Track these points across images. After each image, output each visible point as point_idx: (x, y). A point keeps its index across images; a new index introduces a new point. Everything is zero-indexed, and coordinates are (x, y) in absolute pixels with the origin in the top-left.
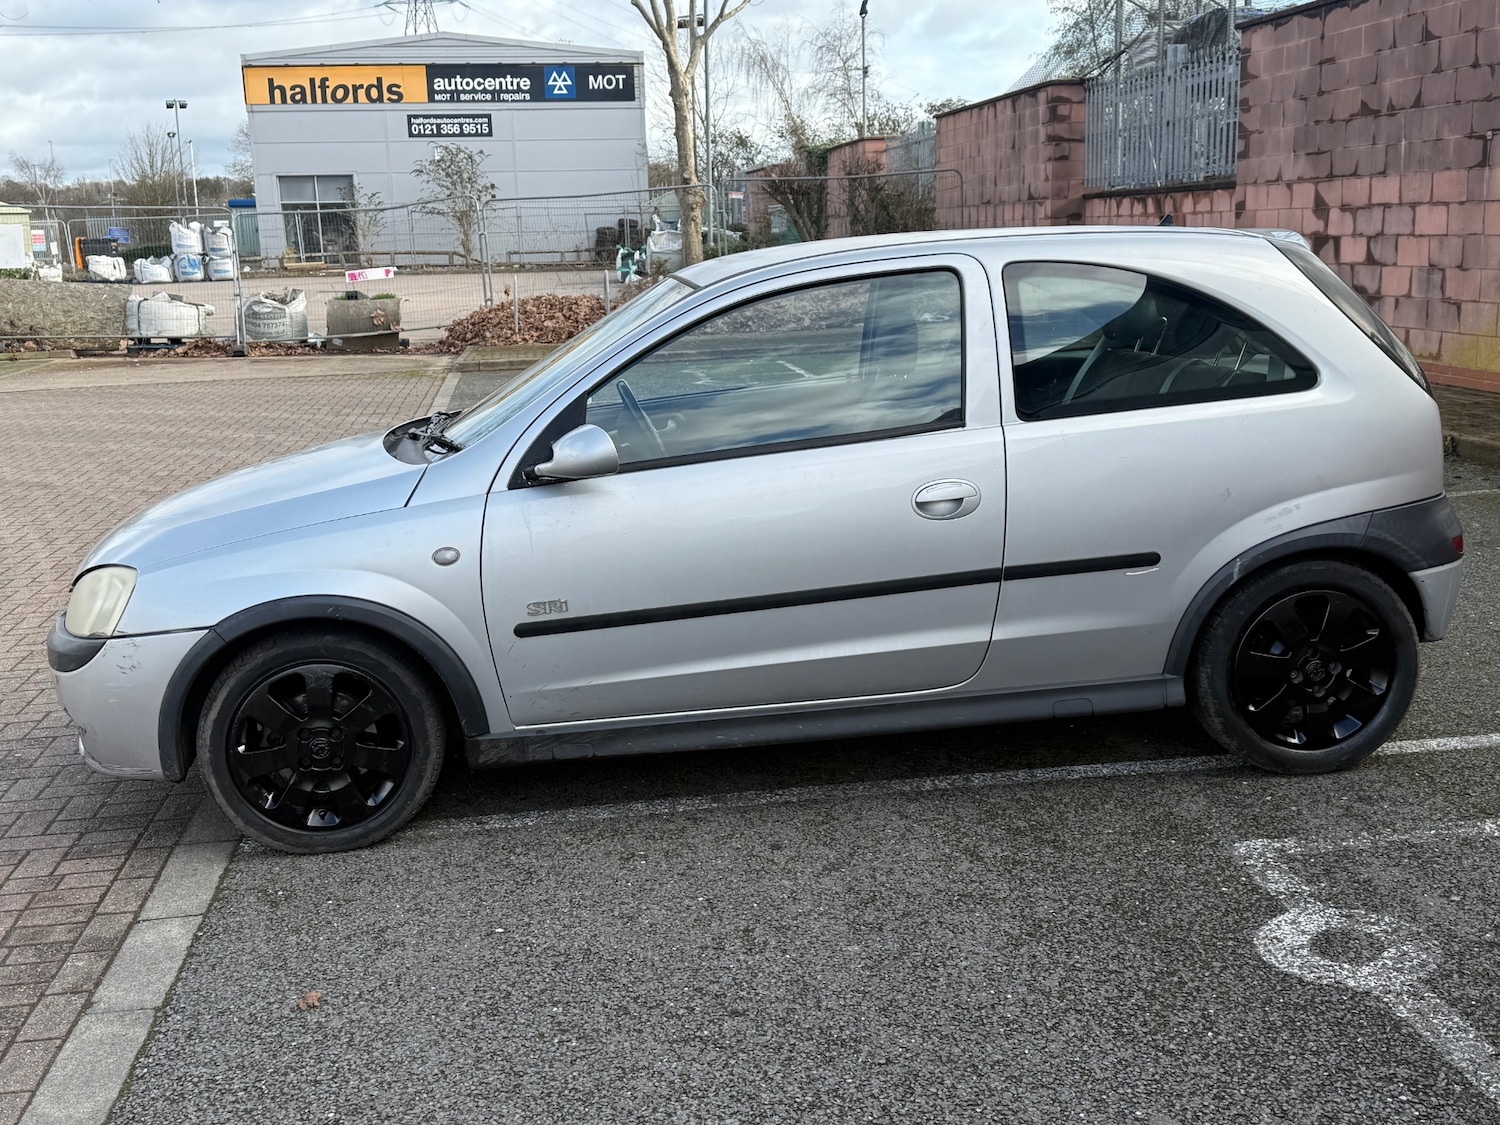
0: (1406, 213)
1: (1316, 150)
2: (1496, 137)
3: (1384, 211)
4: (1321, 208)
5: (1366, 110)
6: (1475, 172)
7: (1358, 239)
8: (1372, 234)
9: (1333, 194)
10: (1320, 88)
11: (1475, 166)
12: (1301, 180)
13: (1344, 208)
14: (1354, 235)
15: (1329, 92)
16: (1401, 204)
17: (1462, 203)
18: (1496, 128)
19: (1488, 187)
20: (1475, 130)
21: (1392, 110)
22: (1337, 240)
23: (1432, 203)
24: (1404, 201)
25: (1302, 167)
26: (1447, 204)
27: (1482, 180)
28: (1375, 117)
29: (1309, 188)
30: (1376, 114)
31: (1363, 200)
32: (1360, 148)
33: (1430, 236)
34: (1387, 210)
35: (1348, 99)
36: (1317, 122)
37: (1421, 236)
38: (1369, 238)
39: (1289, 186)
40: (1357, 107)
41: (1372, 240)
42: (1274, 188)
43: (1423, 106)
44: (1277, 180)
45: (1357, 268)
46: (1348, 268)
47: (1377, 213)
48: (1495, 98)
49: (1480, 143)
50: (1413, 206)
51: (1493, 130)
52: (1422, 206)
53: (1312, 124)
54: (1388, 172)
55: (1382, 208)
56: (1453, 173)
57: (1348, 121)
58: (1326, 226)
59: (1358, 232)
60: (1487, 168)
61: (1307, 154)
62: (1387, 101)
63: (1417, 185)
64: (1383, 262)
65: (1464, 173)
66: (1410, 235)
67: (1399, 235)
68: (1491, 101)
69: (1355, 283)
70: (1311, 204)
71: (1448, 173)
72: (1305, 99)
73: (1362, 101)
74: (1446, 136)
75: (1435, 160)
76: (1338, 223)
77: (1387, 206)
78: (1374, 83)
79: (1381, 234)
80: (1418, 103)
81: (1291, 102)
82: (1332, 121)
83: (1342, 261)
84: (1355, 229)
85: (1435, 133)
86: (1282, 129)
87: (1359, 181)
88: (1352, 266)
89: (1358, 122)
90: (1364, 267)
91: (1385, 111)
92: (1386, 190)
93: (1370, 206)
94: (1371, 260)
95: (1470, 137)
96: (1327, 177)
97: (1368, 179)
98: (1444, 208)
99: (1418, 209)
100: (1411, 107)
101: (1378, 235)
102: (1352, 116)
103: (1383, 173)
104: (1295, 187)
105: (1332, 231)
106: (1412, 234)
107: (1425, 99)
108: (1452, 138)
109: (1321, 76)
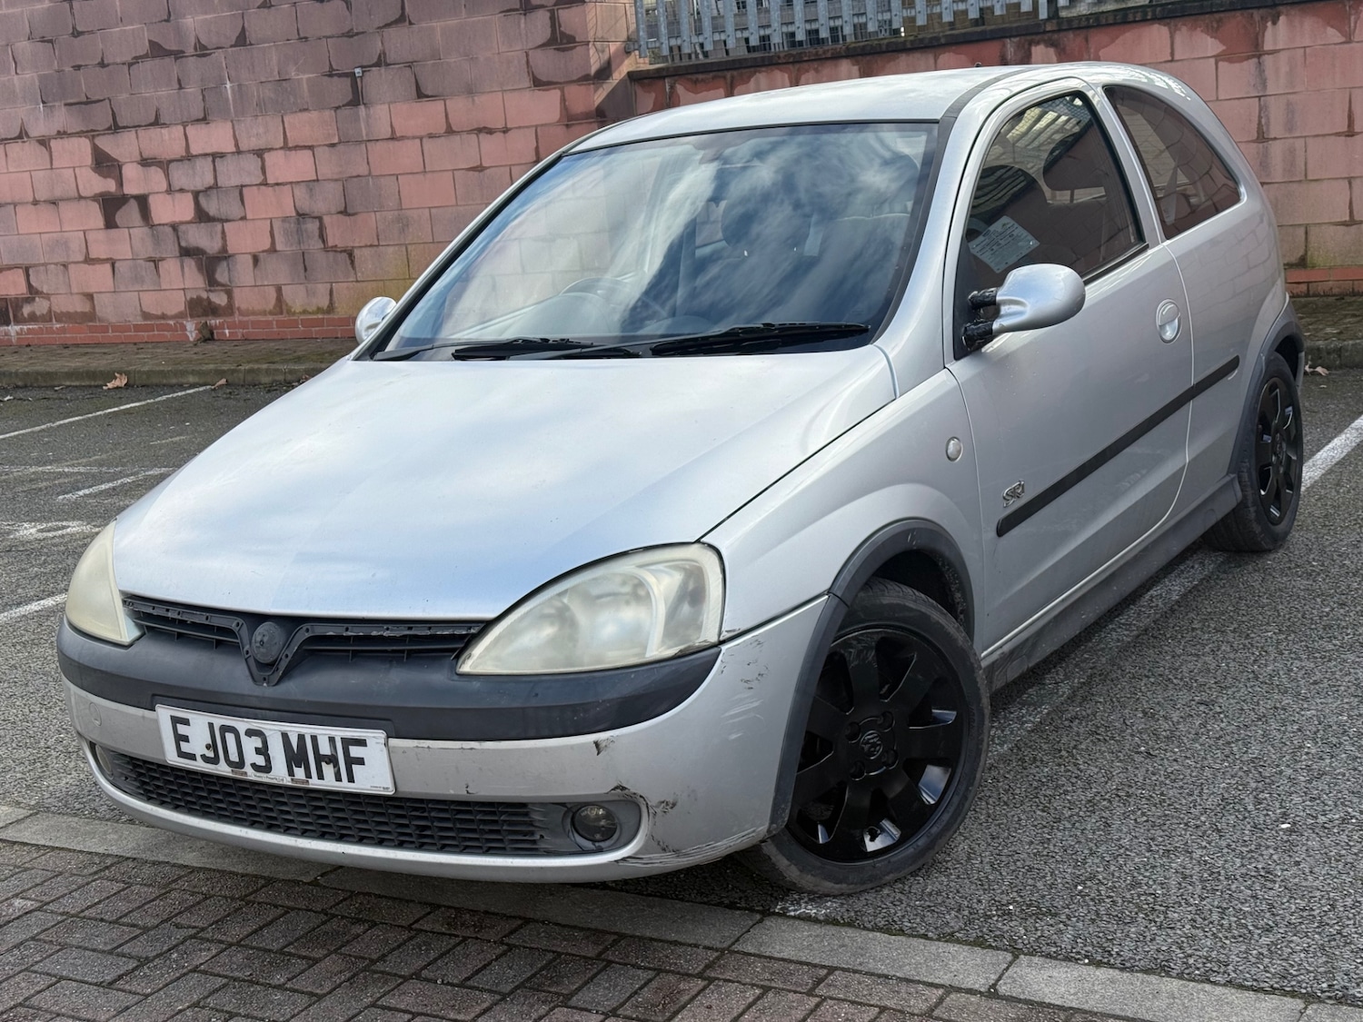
0: (252, 163)
1: (85, 100)
2: (366, 73)
3: (214, 161)
4: (104, 164)
5: (157, 50)
6: (347, 111)
7: (178, 195)
8: (200, 187)
9: (122, 147)
10: (74, 28)
11: (343, 106)
12: (61, 134)
13: (145, 162)
14: (170, 191)
15: (91, 32)
16: (239, 152)
17: (333, 145)
18: (365, 64)
19: (368, 124)
20: (335, 67)
21: (202, 51)
22: (142, 201)
23: (286, 147)
24: (243, 147)
25: (62, 118)
26: (311, 148)
27: (357, 119)
28: (176, 59)
29: (84, 146)
30: (178, 55)
31: (177, 150)
32: (163, 95)
33: (291, 183)
34: (217, 160)
35: (129, 37)
36: (78, 67)
37: (277, 184)
38: (196, 194)
39: (44, 142)
40: (144, 48)
41: (201, 195)
42: (15, 148)
43: (251, 44)
44: (20, 137)
45: (182, 228)
46: (169, 230)
47: (204, 167)
48: (357, 34)
49: (348, 81)
50: (260, 153)
51: (362, 67)
52: (273, 153)
53: (68, 69)
54: (209, 118)
55: (210, 159)
56: (314, 115)
57: (130, 65)
58: (120, 184)
59: (176, 186)
60: (362, 107)
61: (66, 105)
62: (192, 41)
63: (261, 130)
64: (224, 218)
65: (328, 114)
66: (261, 184)
67: (242, 186)
68: (352, 36)
69: (183, 244)
70: (89, 160)
71: (305, 115)
72: (50, 41)
73: (150, 41)
74: (293, 74)
75: (282, 98)
76: (135, 180)
77: (216, 156)
78: (167, 21)
79: (215, 186)
80: (242, 40)
81: (24, 47)
82: (102, 65)
83: (156, 222)
84: (170, 185)
85: (276, 73)
86: (16, 77)
87: (165, 131)
88: (175, 227)
89: (148, 64)
90: (194, 225)
91: (190, 51)
92: (215, 137)
93: (189, 157)
94: (202, 216)
95: (331, 76)
96: (109, 128)
97: (181, 128)
98: (309, 153)
99: (266, 156)
100: (232, 46)
101: (210, 188)
102: (136, 58)
103: (204, 120)
104: (53, 143)
105: (130, 189)
106: (265, 184)
107: (252, 35)
108: (304, 78)
109: (73, 14)
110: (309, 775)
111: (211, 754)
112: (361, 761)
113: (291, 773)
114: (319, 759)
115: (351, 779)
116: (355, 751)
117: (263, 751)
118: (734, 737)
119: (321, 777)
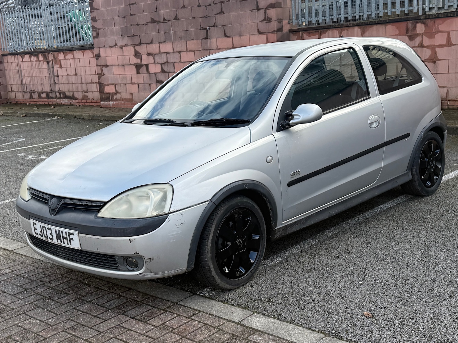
0: (177, 55)
1: (133, 35)
2: (210, 29)
3: (167, 55)
4: (137, 54)
5: (153, 21)
6: (204, 40)
7: (157, 64)
8: (163, 62)
9: (142, 50)
10: (131, 13)
11: (204, 39)
12: (126, 45)
13: (148, 54)
14: (154, 63)
15: (135, 15)
16: (174, 52)
17: (200, 51)
18: (210, 26)
19: (210, 45)
20: (202, 27)
21: (165, 21)
22: (147, 66)
23: (187, 51)
24: (175, 50)
25: (126, 40)
26: (194, 51)
27: (207, 43)
28: (158, 23)
29: (132, 49)
30: (158, 22)
31: (157, 51)
32: (154, 34)
33: (188, 62)
34: (168, 54)
35: (145, 17)
36: (131, 25)
37: (184, 62)
38: (162, 64)
39: (121, 47)
40: (149, 20)
41: (163, 65)
42: (114, 49)
43: (179, 19)
44: (115, 46)
45: (157, 74)
46: (154, 75)
47: (164, 56)
48: (209, 16)
49: (205, 31)
50: (179, 52)
51: (209, 27)
52: (183, 52)
53: (129, 26)
54: (166, 41)
55: (166, 54)
56: (195, 41)
57: (145, 25)
58: (141, 61)
59: (156, 62)
60: (209, 39)
61: (127, 36)
62: (163, 18)
63: (180, 45)
64: (169, 72)
65: (199, 41)
66: (179, 62)
67: (174, 62)
68: (207, 17)
69: (157, 79)
70: (133, 53)
71: (193, 41)
72: (124, 17)
73: (151, 18)
74: (190, 29)
75: (186, 36)
76: (145, 60)
77: (168, 53)
78: (156, 12)
79: (167, 62)
80: (176, 18)
81: (117, 18)
82: (138, 25)
83: (150, 73)
84: (155, 62)
85: (185, 28)
86: (114, 28)
87: (154, 45)
88: (155, 74)
89: (150, 25)
90: (160, 74)
91: (162, 21)
92: (167, 47)
93: (160, 53)
94: (163, 71)
95: (200, 29)
96: (139, 44)
97: (158, 44)
98: (193, 53)
99: (181, 53)
100: (173, 20)
101: (165, 63)
102: (147, 23)
103: (165, 42)
104: (124, 48)
105: (144, 62)
106: (180, 62)
107: (179, 17)
108: (193, 30)
109: (130, 9)
110: (61, 242)
111: (41, 234)
112: (72, 239)
113: (58, 241)
114: (64, 238)
115: (71, 244)
116: (71, 236)
117: (51, 234)
118: (172, 241)
119: (64, 243)
